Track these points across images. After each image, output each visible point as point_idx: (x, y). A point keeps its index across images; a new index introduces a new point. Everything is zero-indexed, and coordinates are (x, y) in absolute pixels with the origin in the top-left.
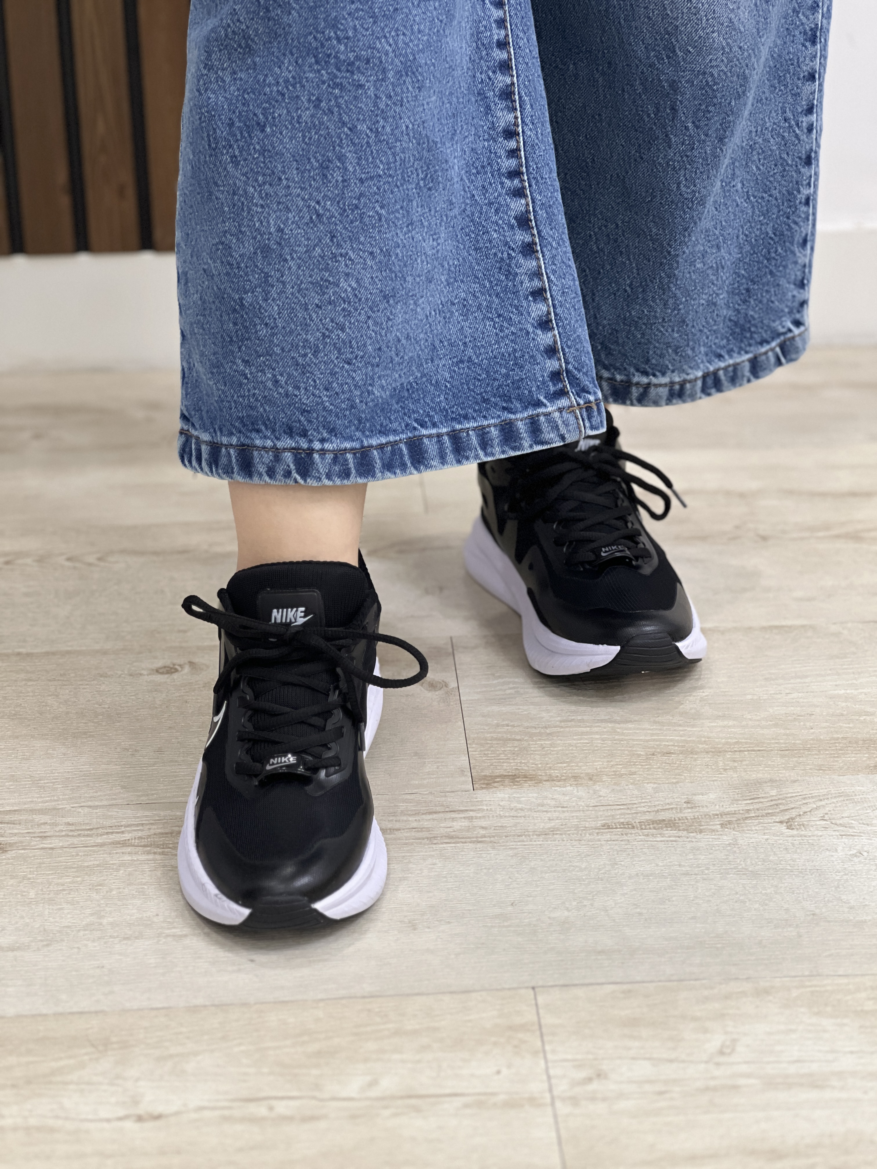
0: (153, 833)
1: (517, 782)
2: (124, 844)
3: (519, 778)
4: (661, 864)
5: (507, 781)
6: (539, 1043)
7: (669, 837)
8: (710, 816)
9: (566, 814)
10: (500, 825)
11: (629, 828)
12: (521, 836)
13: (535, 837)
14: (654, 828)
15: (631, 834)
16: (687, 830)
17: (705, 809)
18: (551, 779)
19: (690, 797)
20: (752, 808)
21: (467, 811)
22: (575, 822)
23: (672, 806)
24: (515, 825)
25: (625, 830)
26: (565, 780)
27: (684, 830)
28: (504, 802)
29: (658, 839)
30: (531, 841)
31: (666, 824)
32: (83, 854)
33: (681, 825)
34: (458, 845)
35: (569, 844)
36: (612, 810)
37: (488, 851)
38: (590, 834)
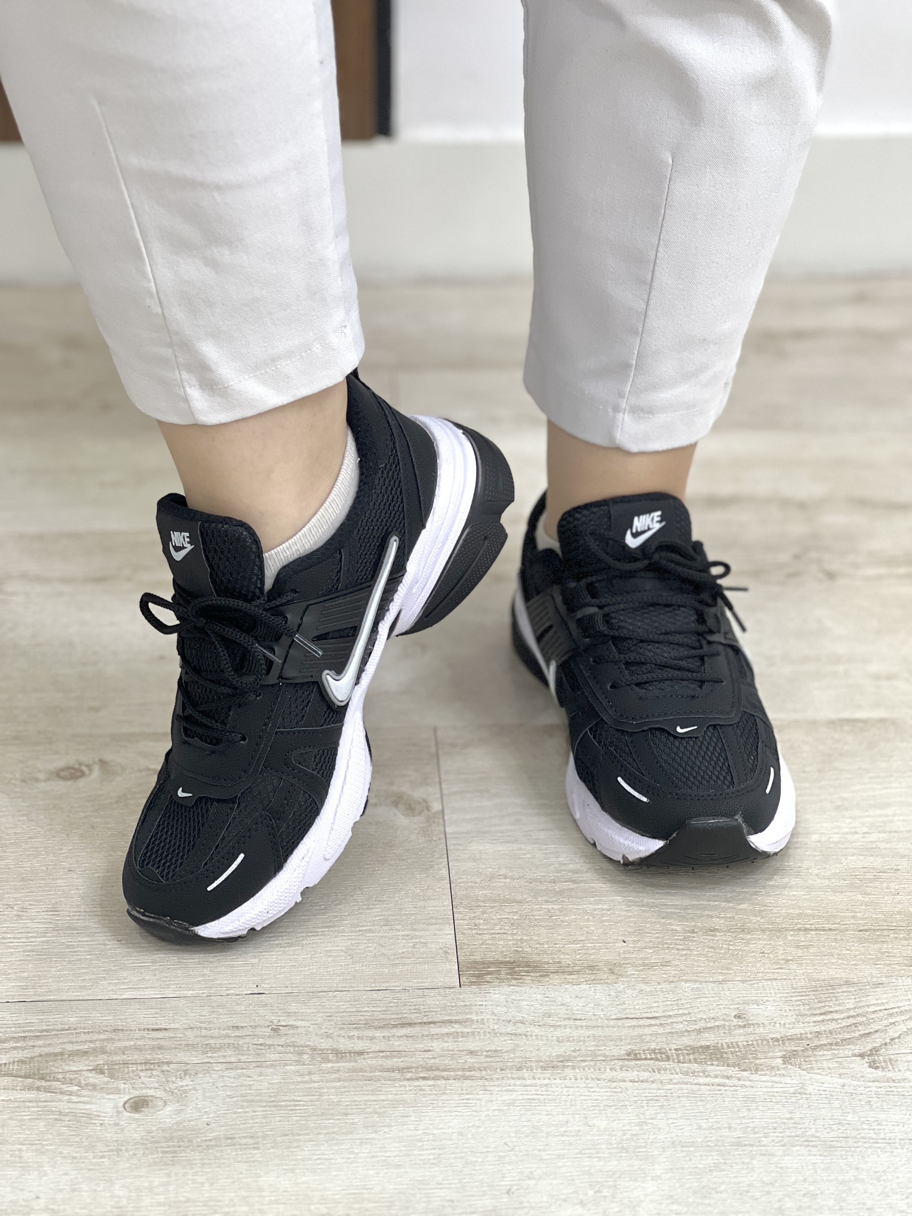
0: (38, 1054)
1: (518, 973)
3: (519, 966)
4: (705, 1126)
5: (504, 971)
7: (716, 1077)
8: (768, 1042)
9: (581, 1032)
10: (493, 1048)
11: (662, 1059)
12: (520, 1069)
13: (539, 1070)
14: (696, 1061)
15: (665, 1069)
16: (738, 1065)
17: (761, 1030)
18: (562, 970)
19: (742, 1007)
20: (823, 1028)
21: (451, 1022)
22: (591, 1046)
23: (717, 1023)
24: (513, 1051)
25: (657, 1063)
26: (578, 972)
27: (734, 1065)
28: (499, 1008)
29: (701, 1080)
30: (534, 1078)
31: (711, 1054)
33: (730, 1056)
34: (438, 1082)
35: (584, 1085)
36: (640, 1026)
37: (478, 1094)
38: (611, 1069)
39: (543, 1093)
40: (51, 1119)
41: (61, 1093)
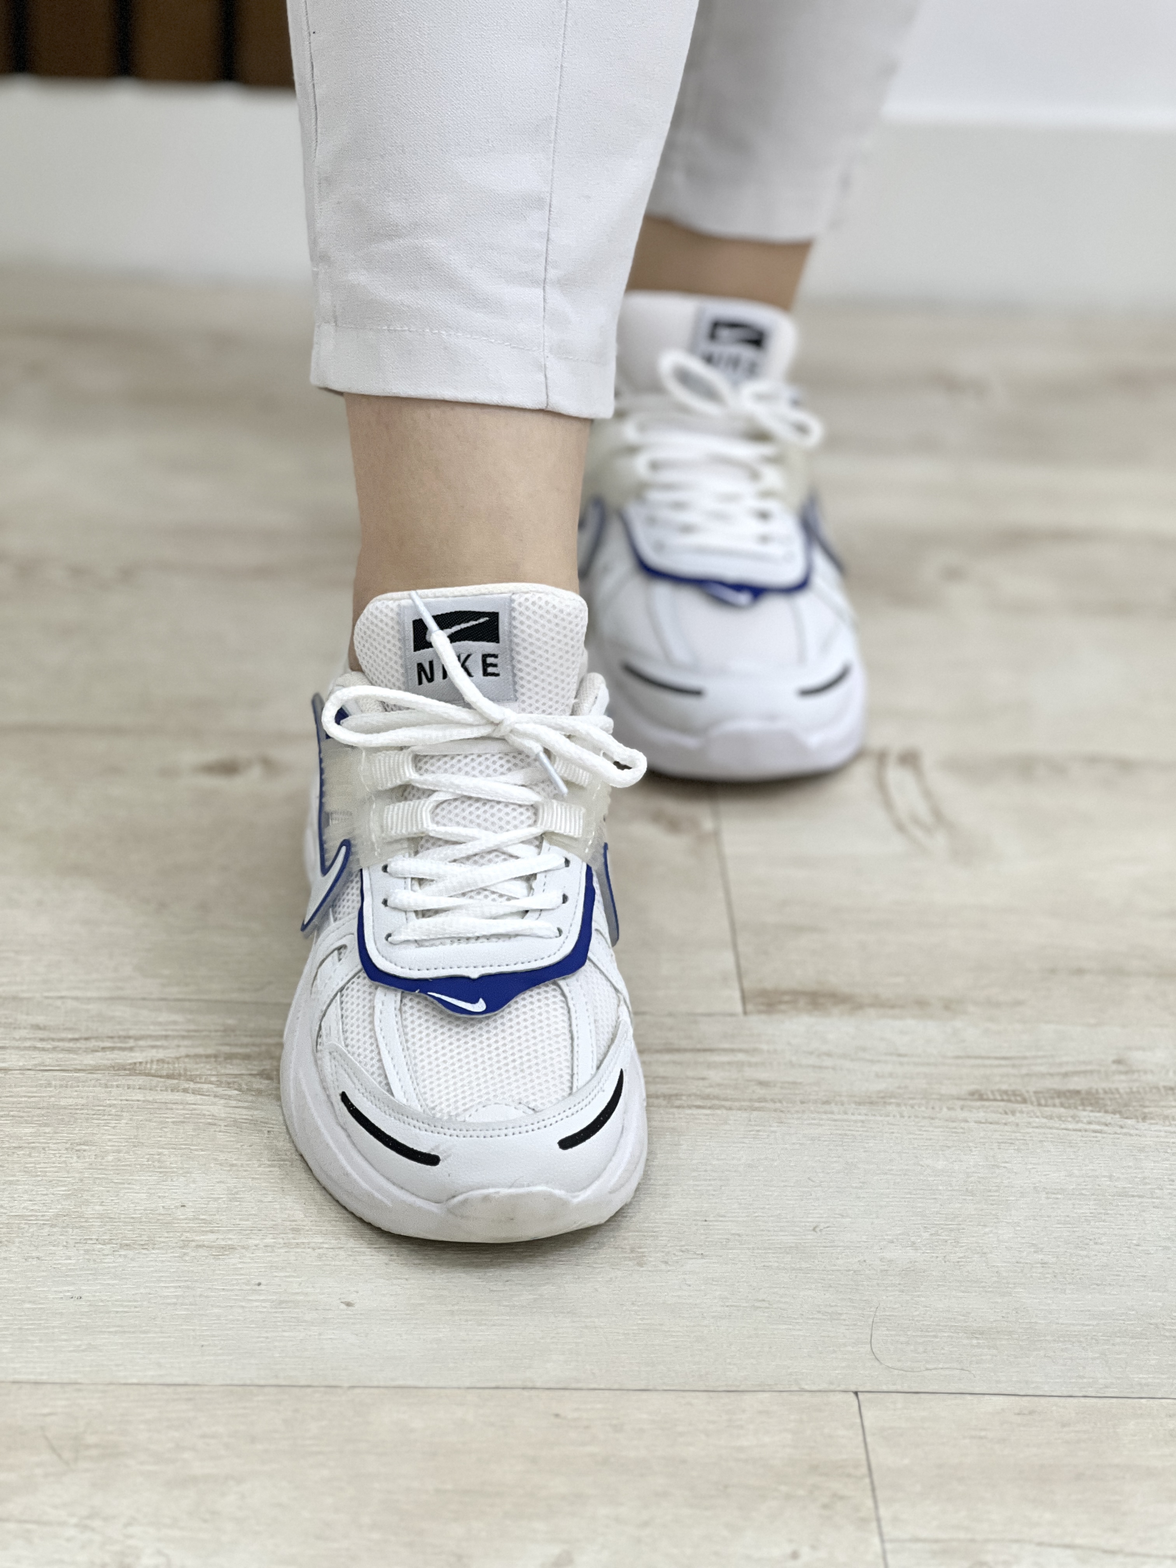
0: (183, 1054)
1: (821, 1005)
2: (133, 1070)
3: (823, 998)
4: (1076, 1172)
5: (802, 1001)
6: (869, 1503)
7: (1090, 1123)
8: (1159, 1089)
9: (906, 1068)
10: (791, 1080)
11: (1017, 1102)
12: (826, 1103)
13: (853, 1106)
14: (1062, 1105)
15: (1022, 1112)
16: (1120, 1112)
17: (1149, 1077)
18: (879, 1004)
19: (1121, 1053)
21: (732, 1051)
22: (922, 1083)
23: (1089, 1068)
24: (818, 1083)
25: (1010, 1105)
26: (902, 1006)
27: (1114, 1112)
28: (797, 1040)
29: (1070, 1126)
30: (846, 1113)
31: (1083, 1099)
32: (58, 1083)
33: (1109, 1103)
34: (719, 1112)
35: (913, 1123)
36: (985, 1066)
37: (771, 1126)
38: (949, 1109)
39: (857, 1129)
40: (201, 1123)
41: (215, 1096)
